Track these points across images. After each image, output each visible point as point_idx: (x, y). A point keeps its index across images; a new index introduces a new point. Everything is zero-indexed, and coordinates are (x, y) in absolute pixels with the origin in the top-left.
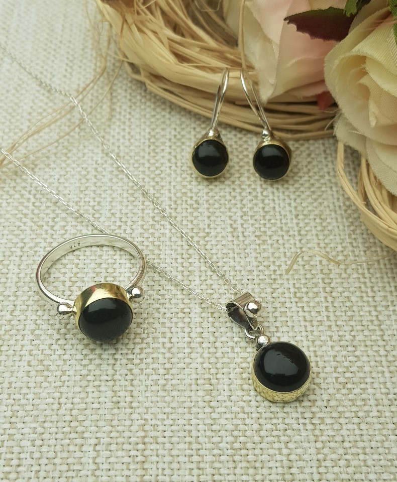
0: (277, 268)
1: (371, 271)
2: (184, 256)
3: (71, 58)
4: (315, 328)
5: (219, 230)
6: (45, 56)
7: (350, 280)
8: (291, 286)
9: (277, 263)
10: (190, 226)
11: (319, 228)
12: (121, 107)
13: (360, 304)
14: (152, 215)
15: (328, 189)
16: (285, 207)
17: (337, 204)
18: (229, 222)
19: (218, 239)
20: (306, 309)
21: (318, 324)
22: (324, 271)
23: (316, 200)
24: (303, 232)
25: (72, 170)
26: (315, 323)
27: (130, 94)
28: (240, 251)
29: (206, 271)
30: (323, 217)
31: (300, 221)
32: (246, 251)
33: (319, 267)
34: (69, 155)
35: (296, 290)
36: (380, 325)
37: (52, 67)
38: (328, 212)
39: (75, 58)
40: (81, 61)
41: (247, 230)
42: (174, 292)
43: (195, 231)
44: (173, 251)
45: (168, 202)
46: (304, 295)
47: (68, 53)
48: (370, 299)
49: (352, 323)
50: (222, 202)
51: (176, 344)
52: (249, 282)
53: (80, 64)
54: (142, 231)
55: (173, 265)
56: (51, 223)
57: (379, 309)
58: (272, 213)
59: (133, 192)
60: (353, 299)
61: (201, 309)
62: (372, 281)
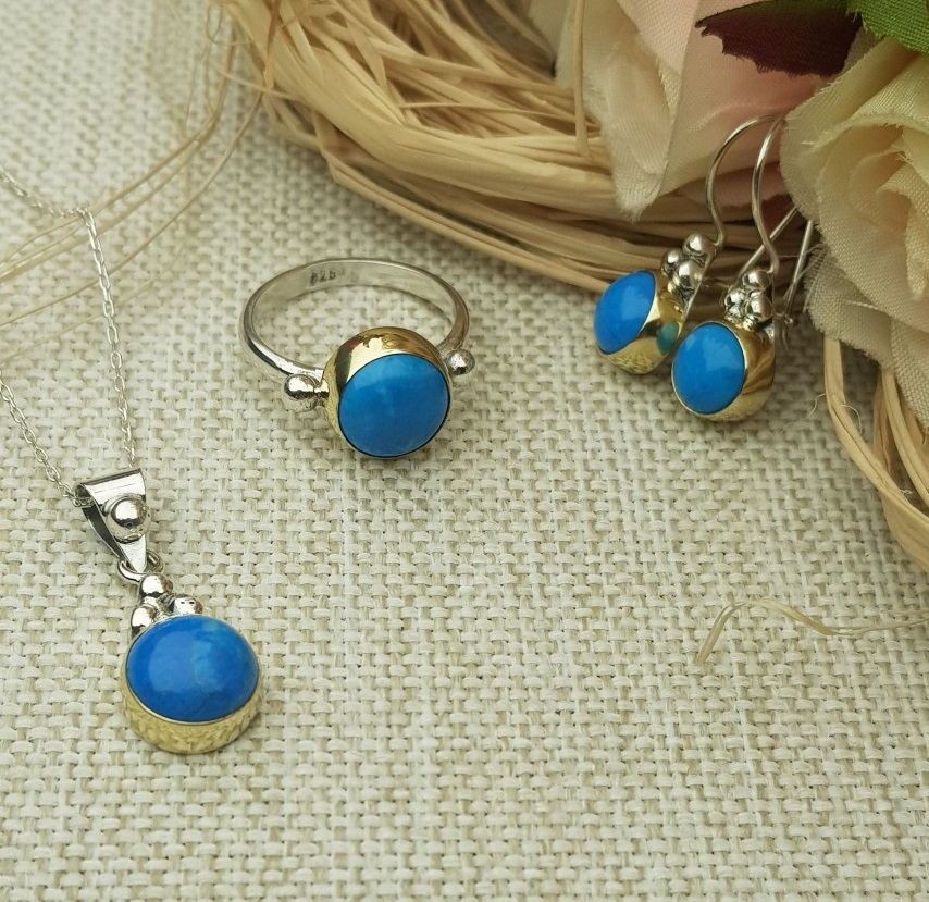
0: (631, 683)
1: (871, 692)
2: (392, 648)
3: (92, 120)
4: (732, 844)
5: (479, 579)
6: (23, 112)
7: (819, 716)
8: (669, 730)
9: (632, 669)
10: (406, 568)
11: (735, 578)
12: (221, 250)
13: (846, 780)
14: (305, 536)
15: (755, 475)
16: (648, 520)
17: (777, 514)
18: (506, 558)
19: (478, 602)
20: (708, 792)
21: (741, 832)
22: (752, 692)
23: (724, 502)
24: (693, 589)
25: (96, 414)
26: (733, 831)
27: (246, 216)
28: (535, 635)
29: (448, 689)
30: (743, 547)
31: (687, 559)
32: (552, 635)
33: (738, 681)
34: (86, 374)
35: (682, 742)
36: (899, 838)
37: (43, 142)
38: (756, 537)
39: (101, 120)
40: (118, 128)
41: (553, 580)
42: (367, 744)
43: (417, 580)
44: (364, 632)
45: (348, 504)
46: (702, 755)
47: (84, 105)
48: (871, 768)
49: (828, 831)
50: (486, 504)
51: (374, 885)
52: (562, 719)
53: (114, 136)
54: (283, 579)
55: (363, 670)
56: (42, 556)
57: (894, 793)
58: (614, 536)
59: (257, 474)
60: (828, 766)
61: (438, 791)
62: (874, 718)
